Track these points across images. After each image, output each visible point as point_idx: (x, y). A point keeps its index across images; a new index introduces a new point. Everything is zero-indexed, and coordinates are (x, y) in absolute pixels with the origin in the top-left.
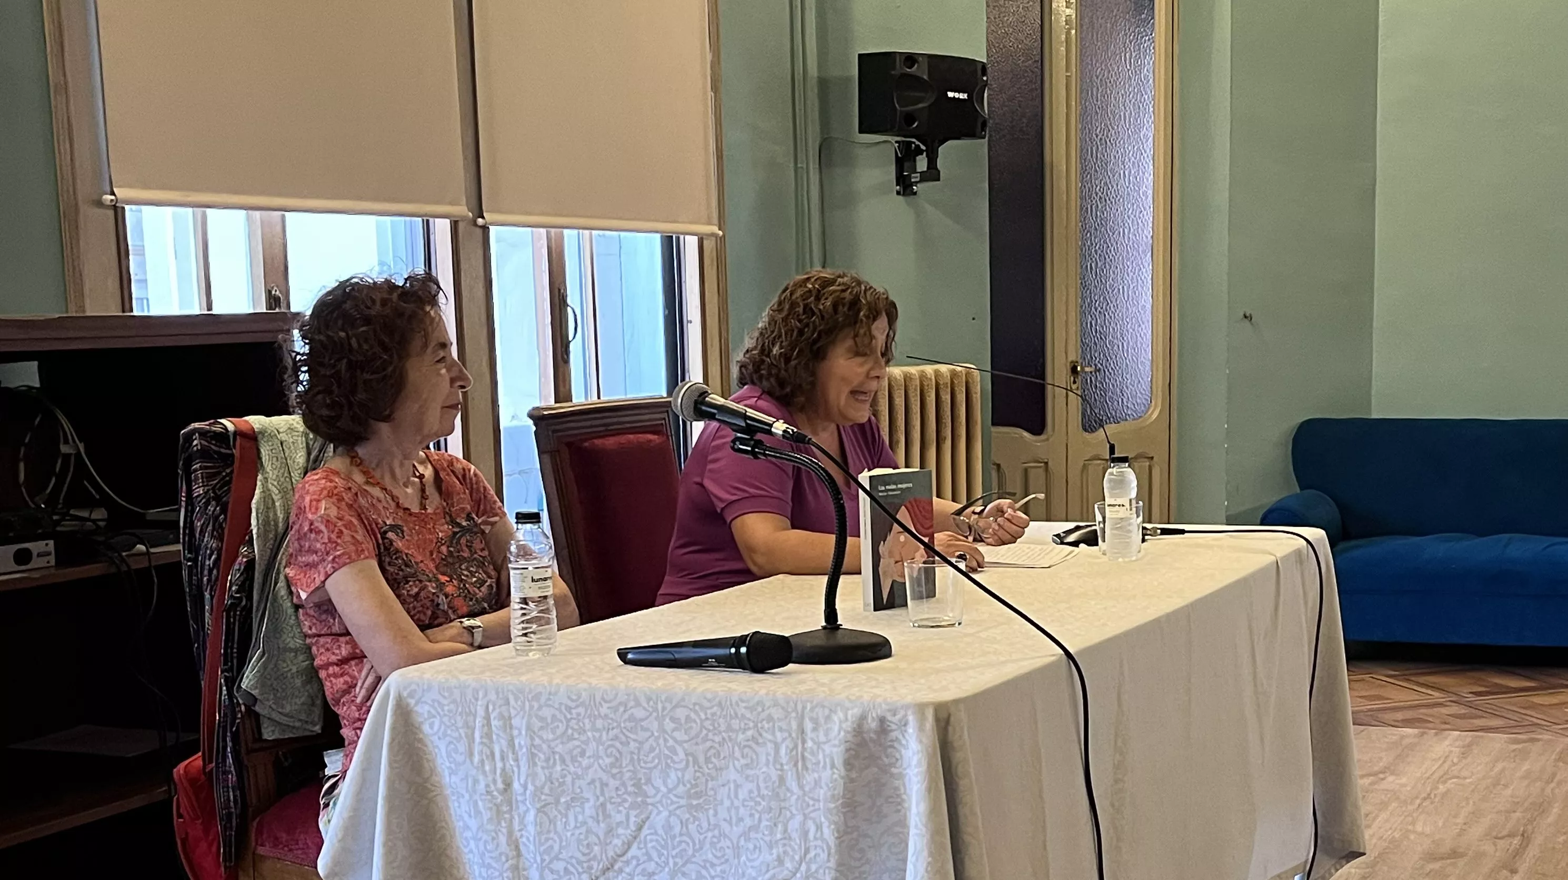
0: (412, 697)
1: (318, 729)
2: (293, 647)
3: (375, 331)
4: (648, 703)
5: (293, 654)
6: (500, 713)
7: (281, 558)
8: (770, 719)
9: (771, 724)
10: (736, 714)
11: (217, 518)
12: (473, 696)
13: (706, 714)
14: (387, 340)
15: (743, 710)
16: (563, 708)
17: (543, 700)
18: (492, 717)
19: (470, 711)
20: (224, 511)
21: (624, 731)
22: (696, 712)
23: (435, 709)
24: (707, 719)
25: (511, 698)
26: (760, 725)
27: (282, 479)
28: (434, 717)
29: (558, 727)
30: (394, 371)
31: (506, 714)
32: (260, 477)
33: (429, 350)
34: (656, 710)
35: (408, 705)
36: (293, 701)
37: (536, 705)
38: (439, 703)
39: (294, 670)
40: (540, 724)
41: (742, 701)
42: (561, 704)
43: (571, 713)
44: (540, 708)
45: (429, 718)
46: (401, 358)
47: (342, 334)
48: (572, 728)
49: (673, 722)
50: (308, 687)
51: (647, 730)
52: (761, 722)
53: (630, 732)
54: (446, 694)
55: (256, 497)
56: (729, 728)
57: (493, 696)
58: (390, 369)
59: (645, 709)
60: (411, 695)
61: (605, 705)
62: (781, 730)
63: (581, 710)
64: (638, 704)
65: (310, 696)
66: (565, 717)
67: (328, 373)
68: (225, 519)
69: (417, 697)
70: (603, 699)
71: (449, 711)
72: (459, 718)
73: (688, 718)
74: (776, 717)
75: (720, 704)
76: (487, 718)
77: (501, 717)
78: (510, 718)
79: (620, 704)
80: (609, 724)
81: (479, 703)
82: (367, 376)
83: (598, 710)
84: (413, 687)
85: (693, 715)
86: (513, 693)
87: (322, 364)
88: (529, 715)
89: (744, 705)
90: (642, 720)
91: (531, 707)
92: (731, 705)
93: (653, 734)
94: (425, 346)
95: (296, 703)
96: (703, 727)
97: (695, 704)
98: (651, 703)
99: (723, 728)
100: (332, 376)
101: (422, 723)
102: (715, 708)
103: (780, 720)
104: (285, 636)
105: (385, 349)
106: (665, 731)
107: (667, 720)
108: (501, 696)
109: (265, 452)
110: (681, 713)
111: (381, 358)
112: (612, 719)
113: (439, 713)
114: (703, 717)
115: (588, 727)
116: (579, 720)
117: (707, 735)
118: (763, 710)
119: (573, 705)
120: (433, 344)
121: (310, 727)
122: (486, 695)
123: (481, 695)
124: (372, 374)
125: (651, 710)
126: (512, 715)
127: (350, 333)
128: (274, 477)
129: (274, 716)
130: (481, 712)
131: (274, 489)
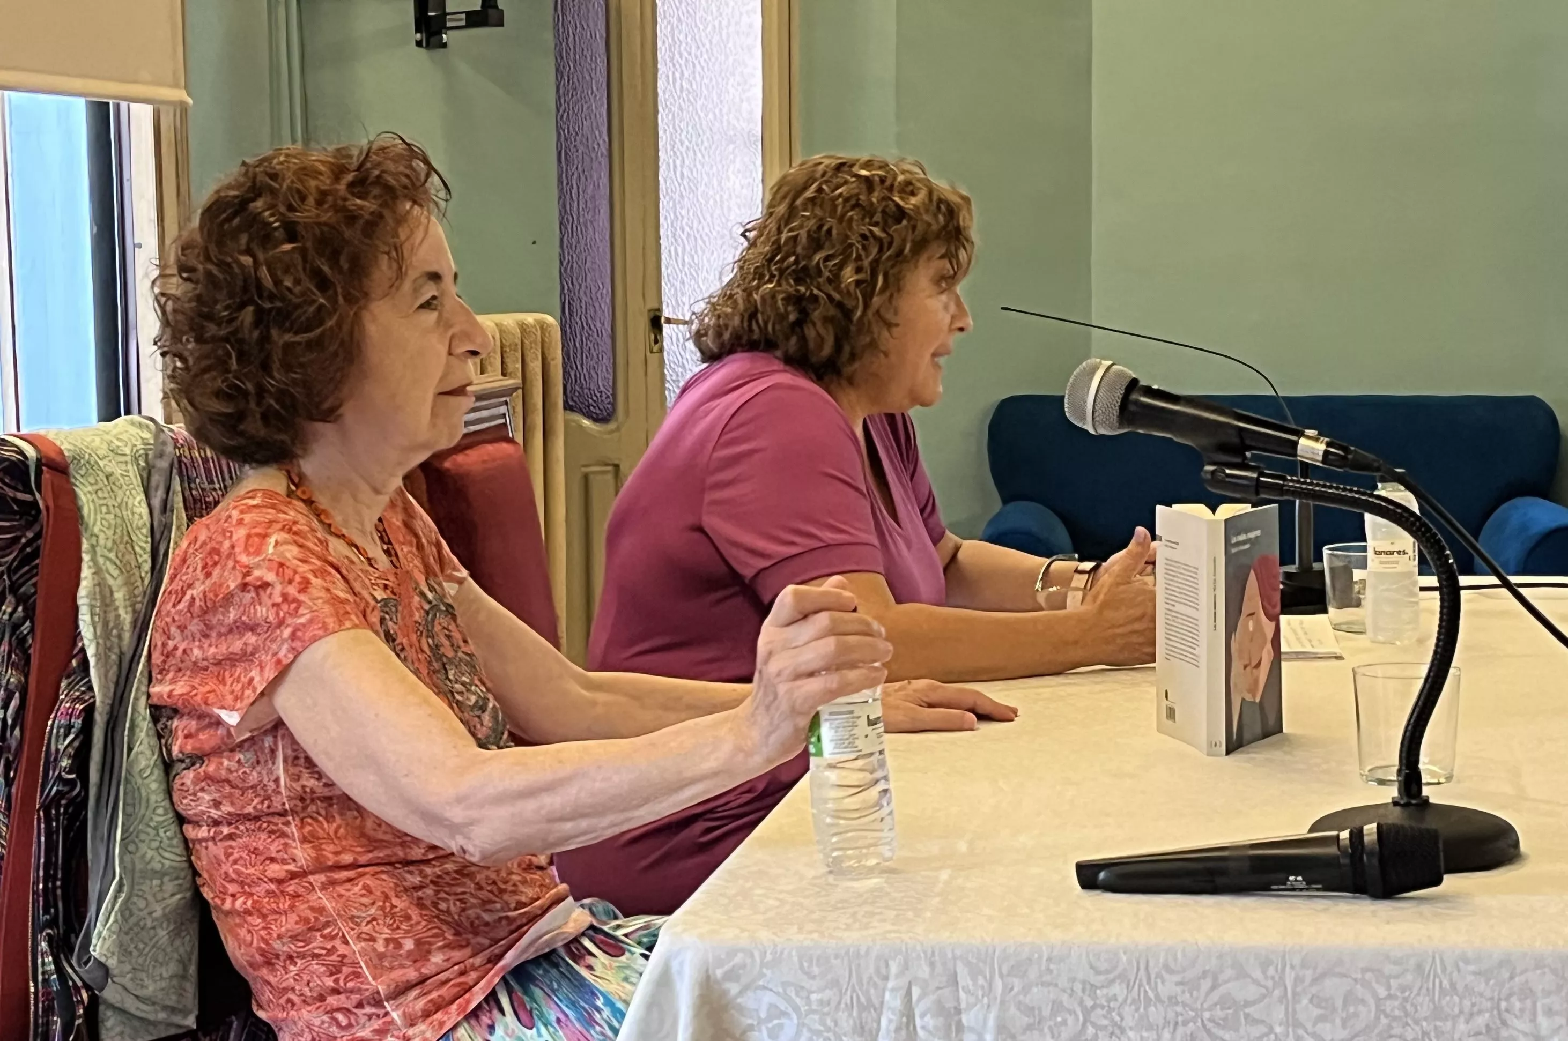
0: (737, 979)
1: (190, 1022)
2: (158, 867)
3: (303, 252)
4: (1264, 972)
5: (156, 882)
6: (939, 1002)
7: (136, 699)
8: (1527, 992)
9: (1528, 1003)
10: (1453, 985)
11: (16, 627)
12: (878, 971)
13: (1389, 988)
14: (326, 269)
15: (1470, 978)
16: (1078, 987)
17: (1033, 974)
18: (917, 1013)
19: (869, 1000)
20: (30, 614)
21: (1209, 1025)
22: (1366, 984)
23: (788, 1000)
24: (1390, 997)
25: (962, 972)
26: (1503, 1005)
27: (122, 547)
28: (784, 1014)
29: (1064, 1023)
30: (339, 325)
31: (950, 1005)
32: (85, 545)
33: (407, 286)
34: (1281, 982)
35: (725, 993)
36: (157, 972)
37: (1017, 984)
38: (799, 989)
39: (158, 913)
40: (1026, 1020)
41: (1467, 962)
42: (1073, 980)
43: (1094, 997)
44: (1026, 990)
45: (769, 1018)
46: (350, 299)
47: (247, 260)
48: (1094, 1025)
49: (1318, 1006)
50: (178, 942)
51: (1256, 1022)
52: (1507, 999)
53: (1223, 1028)
54: (816, 970)
55: (84, 584)
56: (1437, 1013)
57: (924, 971)
58: (330, 323)
59: (1256, 982)
60: (731, 975)
61: (1172, 979)
62: (1549, 1012)
63: (1118, 989)
64: (1242, 974)
65: (181, 961)
66: (1081, 1003)
67: (222, 333)
68: (32, 630)
69: (744, 980)
70: (1167, 967)
71: (821, 1002)
72: (842, 1016)
73: (1348, 998)
74: (1538, 988)
75: (1419, 967)
76: (908, 1013)
77: (940, 1009)
78: (958, 1011)
79: (1205, 974)
80: (1177, 1014)
81: (890, 984)
82: (288, 337)
83: (1155, 989)
84: (739, 958)
85: (1360, 991)
86: (968, 964)
87: (209, 317)
88: (1003, 1002)
89: (1471, 968)
90: (1247, 1004)
91: (1008, 989)
92: (1444, 969)
93: (1271, 1030)
94: (400, 274)
95: (162, 978)
96: (1380, 1011)
97: (1365, 970)
98: (1271, 971)
99: (1424, 1011)
100: (226, 339)
101: (751, 1028)
102: (1409, 977)
103: (1547, 994)
104: (143, 848)
105: (323, 284)
106: (1297, 1024)
107: (1305, 1001)
108: (939, 968)
109: (85, 494)
110: (1333, 987)
111: (314, 301)
112: (1184, 1005)
113: (796, 1009)
114: (1382, 992)
115: (1129, 1021)
116: (1110, 1010)
117: (1390, 1027)
118: (1512, 978)
119: (1098, 980)
120: (412, 274)
121: (177, 1019)
122: (905, 967)
123: (894, 968)
124: (296, 333)
125: (1270, 983)
126: (963, 1006)
127: (261, 256)
128: (109, 544)
129: (131, 1005)
130: (893, 1001)
131: (111, 568)
